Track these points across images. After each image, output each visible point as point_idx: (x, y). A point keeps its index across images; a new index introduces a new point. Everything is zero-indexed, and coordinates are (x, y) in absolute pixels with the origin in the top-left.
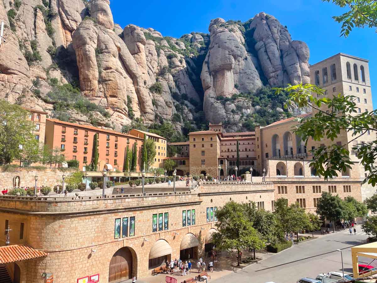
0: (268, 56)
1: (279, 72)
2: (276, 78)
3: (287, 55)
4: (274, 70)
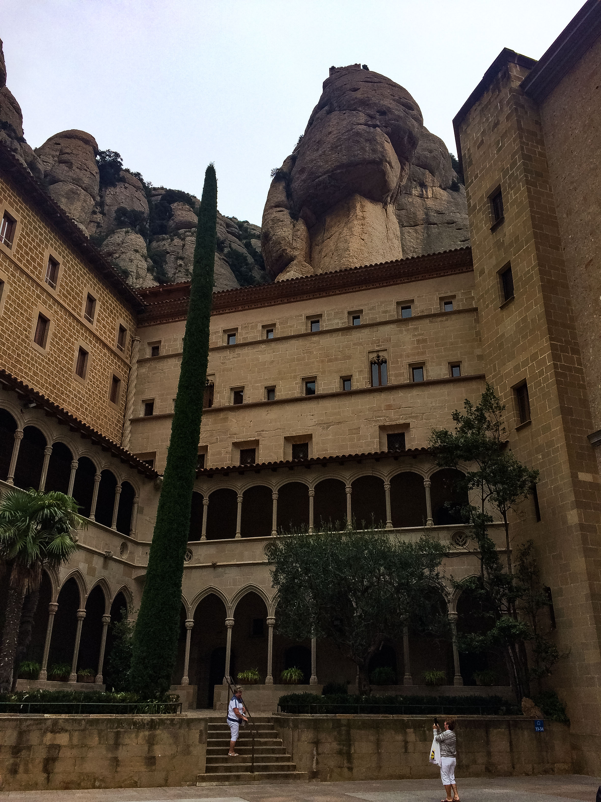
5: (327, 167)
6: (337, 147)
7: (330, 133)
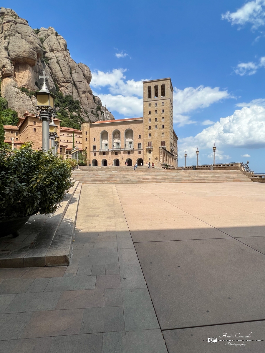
0: (61, 68)
1: (69, 84)
2: (67, 88)
3: (75, 72)
4: (65, 81)
5: (22, 55)
6: (25, 52)
7: (23, 46)
